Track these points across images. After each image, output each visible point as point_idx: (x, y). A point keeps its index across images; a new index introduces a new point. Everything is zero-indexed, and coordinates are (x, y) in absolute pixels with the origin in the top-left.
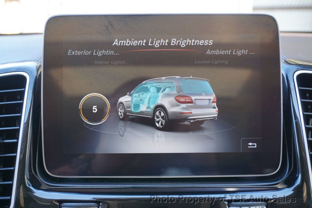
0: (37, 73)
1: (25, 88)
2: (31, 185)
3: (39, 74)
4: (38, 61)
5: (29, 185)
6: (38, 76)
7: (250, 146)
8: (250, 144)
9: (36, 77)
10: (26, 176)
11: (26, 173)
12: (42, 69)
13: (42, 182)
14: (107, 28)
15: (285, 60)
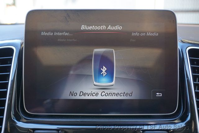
0: (21, 47)
1: (13, 56)
2: (15, 118)
3: (22, 47)
4: (22, 39)
5: (14, 119)
6: (21, 49)
7: (157, 95)
8: (158, 94)
9: (20, 49)
10: (12, 112)
12: (23, 45)
13: (22, 117)
14: (66, 18)
15: (181, 40)
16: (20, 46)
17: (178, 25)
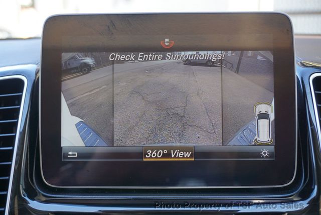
0: (36, 77)
1: (22, 92)
2: (26, 195)
4: (37, 64)
5: (24, 196)
6: (36, 80)
10: (21, 186)
11: (21, 183)
12: (40, 74)
13: (39, 193)
14: (109, 28)
15: (301, 63)
16: (35, 75)
17: (295, 37)
